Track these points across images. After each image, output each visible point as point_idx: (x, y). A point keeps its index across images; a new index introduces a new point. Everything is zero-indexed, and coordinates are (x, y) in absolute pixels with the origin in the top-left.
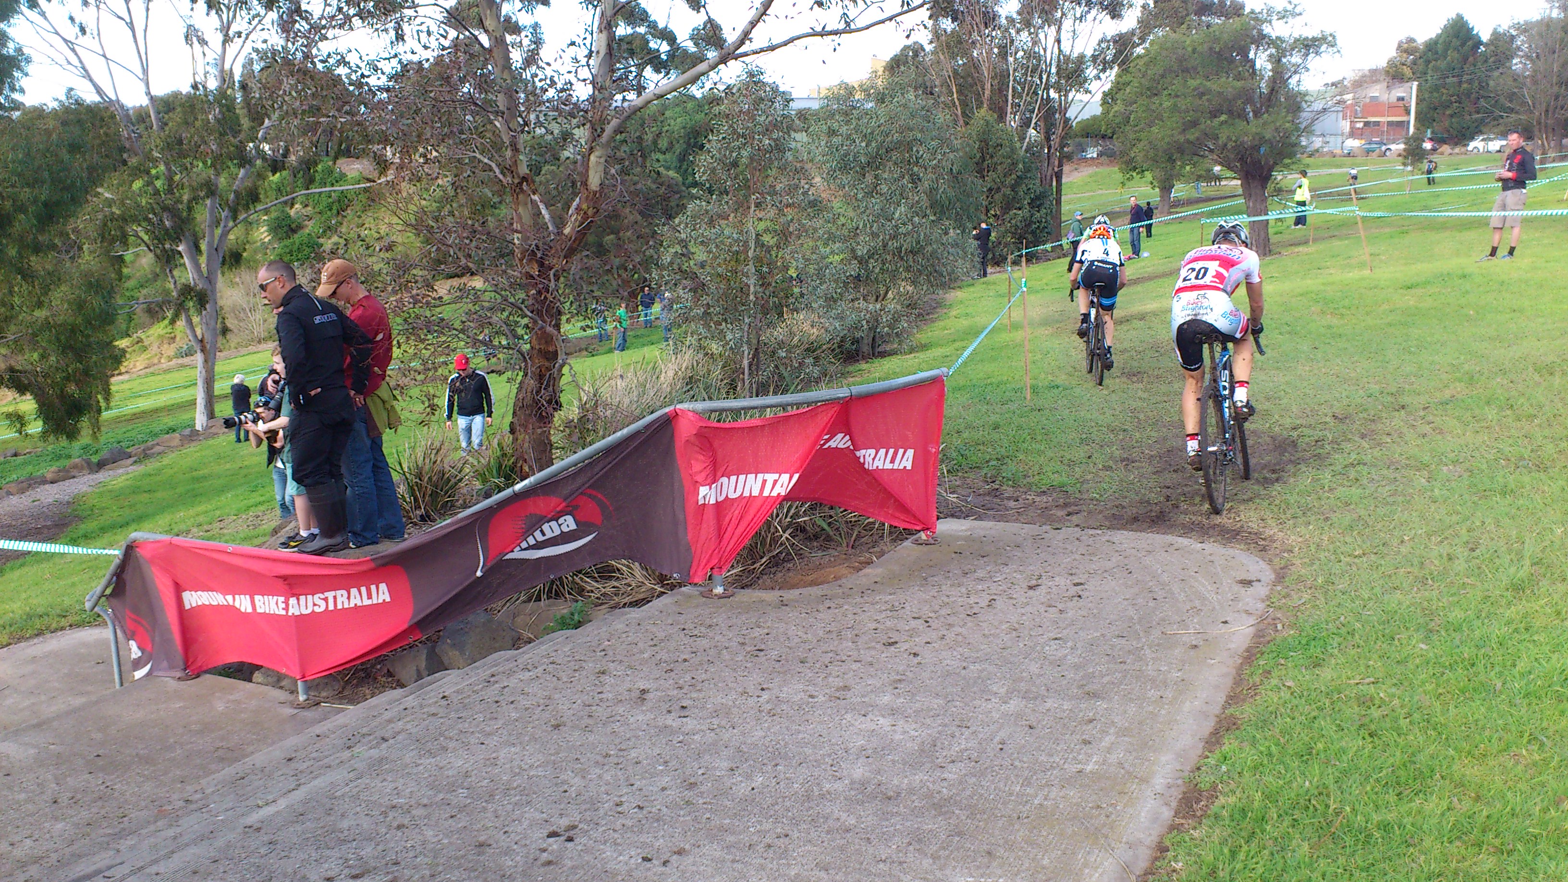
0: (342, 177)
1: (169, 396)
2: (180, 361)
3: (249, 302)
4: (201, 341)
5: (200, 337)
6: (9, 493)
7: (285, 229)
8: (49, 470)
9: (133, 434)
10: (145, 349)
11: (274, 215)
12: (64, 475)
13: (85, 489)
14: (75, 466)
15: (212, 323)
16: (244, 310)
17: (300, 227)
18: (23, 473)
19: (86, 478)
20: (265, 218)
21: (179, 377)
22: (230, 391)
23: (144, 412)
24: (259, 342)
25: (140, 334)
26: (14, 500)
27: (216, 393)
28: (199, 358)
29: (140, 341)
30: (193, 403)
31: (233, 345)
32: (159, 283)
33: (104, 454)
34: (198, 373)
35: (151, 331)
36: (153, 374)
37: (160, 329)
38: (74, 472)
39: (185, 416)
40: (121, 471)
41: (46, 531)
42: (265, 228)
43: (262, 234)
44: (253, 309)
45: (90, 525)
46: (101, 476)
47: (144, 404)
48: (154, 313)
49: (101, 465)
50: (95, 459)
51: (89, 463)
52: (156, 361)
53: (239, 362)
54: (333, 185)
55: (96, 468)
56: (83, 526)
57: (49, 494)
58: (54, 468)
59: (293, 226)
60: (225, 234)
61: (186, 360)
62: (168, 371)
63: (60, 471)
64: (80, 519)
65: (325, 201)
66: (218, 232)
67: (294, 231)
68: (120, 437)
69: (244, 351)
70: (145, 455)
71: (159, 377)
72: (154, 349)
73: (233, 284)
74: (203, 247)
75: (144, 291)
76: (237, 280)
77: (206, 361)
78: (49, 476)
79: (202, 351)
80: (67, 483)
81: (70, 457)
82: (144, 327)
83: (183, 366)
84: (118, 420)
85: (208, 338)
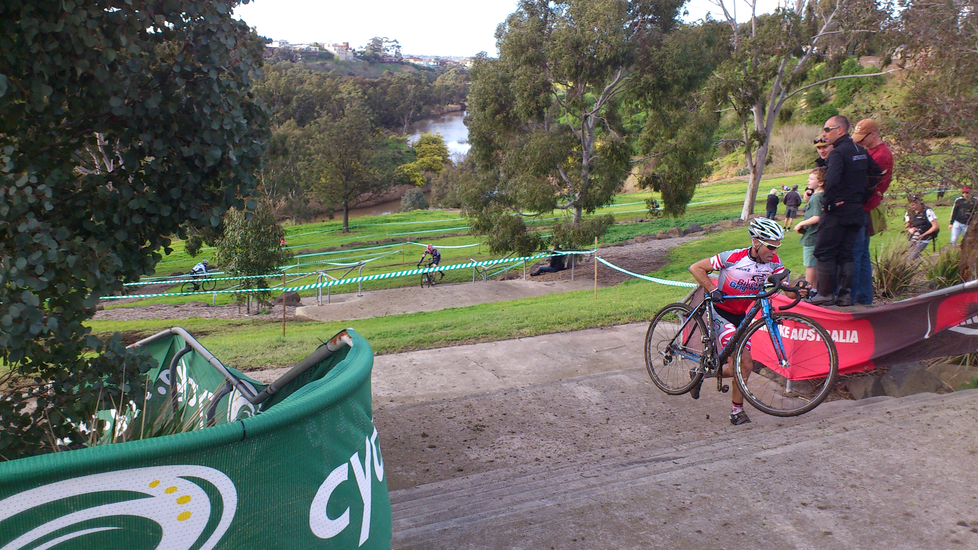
0: (861, 68)
1: (728, 198)
2: (738, 178)
3: (785, 145)
4: (755, 167)
5: (754, 164)
6: (637, 241)
7: (817, 101)
8: (658, 232)
9: (704, 217)
10: (719, 169)
11: (811, 91)
12: (666, 236)
13: (675, 245)
14: (672, 232)
15: (763, 156)
16: (781, 150)
17: (826, 100)
18: (646, 231)
19: (677, 239)
20: (805, 93)
21: (736, 187)
22: (766, 198)
23: (713, 206)
24: (787, 171)
25: (718, 160)
26: (639, 245)
27: (757, 199)
28: (751, 176)
29: (717, 164)
30: (742, 204)
31: (770, 171)
32: (734, 130)
33: (687, 227)
34: (748, 186)
35: (725, 159)
36: (721, 184)
37: (729, 158)
38: (671, 235)
39: (735, 211)
40: (696, 238)
41: (652, 265)
42: (804, 100)
43: (802, 104)
44: (787, 150)
45: (676, 266)
46: (685, 239)
47: (713, 201)
48: (729, 148)
49: (686, 233)
50: (683, 229)
51: (679, 230)
52: (724, 176)
53: (772, 182)
54: (853, 74)
55: (682, 234)
56: (671, 266)
57: (656, 245)
58: (661, 231)
59: (822, 99)
60: (781, 102)
61: (741, 178)
62: (730, 183)
63: (664, 233)
64: (671, 261)
65: (846, 84)
66: (778, 100)
67: (822, 102)
68: (697, 218)
69: (777, 175)
70: (710, 231)
71: (725, 186)
72: (725, 169)
73: (777, 134)
74: (767, 109)
75: (726, 135)
76: (781, 131)
77: (755, 179)
78: (658, 235)
79: (754, 172)
80: (666, 240)
81: (668, 226)
82: (722, 155)
83: (739, 181)
84: (698, 208)
85: (758, 166)
